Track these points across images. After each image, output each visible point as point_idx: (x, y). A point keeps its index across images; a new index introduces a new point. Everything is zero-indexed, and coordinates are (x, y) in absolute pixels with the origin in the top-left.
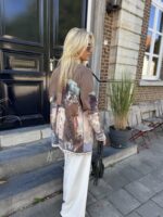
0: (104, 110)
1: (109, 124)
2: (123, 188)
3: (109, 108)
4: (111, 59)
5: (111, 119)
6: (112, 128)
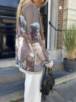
0: (61, 48)
1: (64, 57)
2: (71, 99)
3: (64, 48)
4: (64, 18)
5: (65, 54)
6: (65, 59)
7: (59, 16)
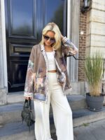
4: (87, 44)
7: (80, 42)
